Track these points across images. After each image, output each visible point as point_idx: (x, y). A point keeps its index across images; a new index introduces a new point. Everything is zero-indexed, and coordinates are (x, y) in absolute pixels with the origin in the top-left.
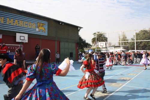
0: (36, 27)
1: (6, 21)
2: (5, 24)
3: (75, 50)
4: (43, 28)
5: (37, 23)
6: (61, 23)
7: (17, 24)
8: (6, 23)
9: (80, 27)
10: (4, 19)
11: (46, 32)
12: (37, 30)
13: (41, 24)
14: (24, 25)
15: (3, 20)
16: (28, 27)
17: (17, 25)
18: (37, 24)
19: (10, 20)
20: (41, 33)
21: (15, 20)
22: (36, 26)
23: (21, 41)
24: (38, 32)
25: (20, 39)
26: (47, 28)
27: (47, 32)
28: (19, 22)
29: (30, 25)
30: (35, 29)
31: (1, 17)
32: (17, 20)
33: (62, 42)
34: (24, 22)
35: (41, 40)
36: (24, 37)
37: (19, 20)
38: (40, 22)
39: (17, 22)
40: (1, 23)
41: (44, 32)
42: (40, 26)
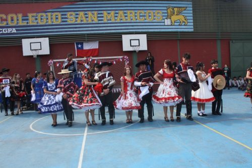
0: (164, 18)
1: (103, 17)
2: (100, 22)
4: (181, 17)
5: (165, 8)
7: (123, 18)
8: (102, 20)
10: (99, 14)
11: (188, 24)
12: (168, 22)
13: (176, 9)
14: (138, 17)
15: (96, 17)
16: (146, 21)
17: (122, 21)
18: (166, 11)
19: (109, 13)
20: (176, 27)
21: (117, 12)
22: (164, 14)
24: (170, 27)
25: (131, 46)
26: (192, 15)
27: (192, 24)
28: (126, 15)
29: (150, 16)
30: (163, 21)
31: (93, 12)
32: (122, 11)
33: (234, 41)
34: (136, 11)
35: (178, 42)
36: (139, 40)
37: (126, 10)
38: (172, 5)
39: (122, 15)
40: (94, 22)
41: (185, 25)
42: (174, 13)
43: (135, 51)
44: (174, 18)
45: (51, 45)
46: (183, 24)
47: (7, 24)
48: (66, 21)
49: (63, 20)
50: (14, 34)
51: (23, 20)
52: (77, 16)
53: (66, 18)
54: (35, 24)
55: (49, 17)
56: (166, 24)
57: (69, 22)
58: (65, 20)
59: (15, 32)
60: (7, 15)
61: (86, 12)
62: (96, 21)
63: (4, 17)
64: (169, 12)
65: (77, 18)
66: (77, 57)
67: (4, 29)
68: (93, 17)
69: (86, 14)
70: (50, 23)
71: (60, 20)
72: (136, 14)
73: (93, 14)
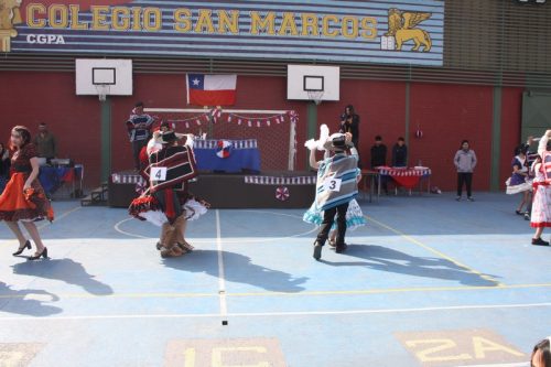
0: (381, 33)
1: (249, 23)
2: (243, 34)
4: (417, 34)
5: (385, 13)
7: (293, 28)
8: (247, 30)
10: (242, 16)
11: (433, 49)
12: (387, 43)
13: (407, 16)
14: (324, 29)
15: (235, 22)
16: (341, 38)
17: (290, 35)
18: (385, 20)
19: (263, 17)
20: (406, 55)
21: (281, 14)
22: (380, 26)
24: (393, 54)
25: (305, 90)
26: (441, 30)
27: (441, 50)
28: (298, 22)
29: (350, 28)
30: (378, 40)
31: (229, 12)
32: (292, 14)
33: (532, 93)
34: (322, 16)
35: (408, 87)
36: (322, 77)
37: (300, 11)
38: (400, 7)
39: (291, 21)
40: (230, 34)
41: (424, 52)
42: (403, 24)
43: (313, 101)
45: (135, 76)
46: (421, 49)
47: (47, 25)
48: (171, 28)
49: (165, 24)
50: (60, 46)
51: (81, 18)
52: (195, 18)
53: (172, 21)
54: (106, 29)
55: (136, 16)
56: (383, 47)
57: (178, 30)
58: (168, 24)
59: (63, 42)
60: (47, 6)
61: (215, 12)
62: (234, 31)
63: (41, 9)
64: (392, 21)
65: (194, 22)
66: (191, 106)
67: (39, 36)
68: (228, 21)
69: (214, 15)
70: (136, 28)
71: (158, 23)
72: (321, 23)
73: (229, 16)
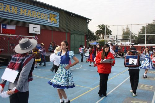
0: (48, 18)
1: (20, 11)
2: (18, 14)
3: (84, 42)
4: (54, 19)
5: (49, 14)
6: (71, 15)
7: (30, 14)
8: (19, 13)
9: (89, 19)
10: (18, 9)
11: (57, 23)
12: (49, 21)
13: (53, 15)
14: (37, 16)
15: (16, 10)
16: (41, 18)
17: (30, 16)
18: (49, 15)
19: (23, 10)
20: (53, 24)
21: (28, 10)
22: (48, 17)
23: (34, 32)
24: (50, 24)
25: (33, 31)
27: (59, 24)
28: (32, 13)
29: (42, 16)
30: (48, 20)
31: (15, 7)
33: (72, 34)
34: (37, 12)
35: (52, 31)
36: (37, 28)
37: (32, 10)
38: (52, 13)
39: (30, 12)
40: (15, 13)
42: (52, 17)
44: (52, 19)
52: (5, 7)
56: (49, 22)
62: (16, 13)
65: (5, 8)
66: (3, 33)
68: (14, 10)
69: (11, 7)
72: (36, 14)
73: (15, 8)
